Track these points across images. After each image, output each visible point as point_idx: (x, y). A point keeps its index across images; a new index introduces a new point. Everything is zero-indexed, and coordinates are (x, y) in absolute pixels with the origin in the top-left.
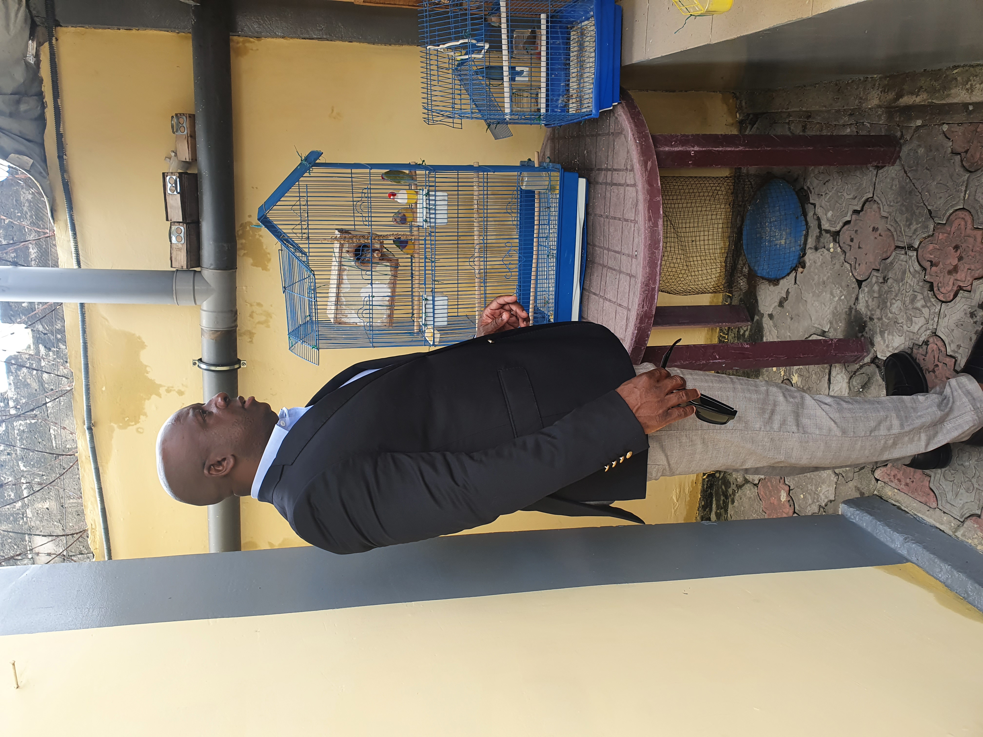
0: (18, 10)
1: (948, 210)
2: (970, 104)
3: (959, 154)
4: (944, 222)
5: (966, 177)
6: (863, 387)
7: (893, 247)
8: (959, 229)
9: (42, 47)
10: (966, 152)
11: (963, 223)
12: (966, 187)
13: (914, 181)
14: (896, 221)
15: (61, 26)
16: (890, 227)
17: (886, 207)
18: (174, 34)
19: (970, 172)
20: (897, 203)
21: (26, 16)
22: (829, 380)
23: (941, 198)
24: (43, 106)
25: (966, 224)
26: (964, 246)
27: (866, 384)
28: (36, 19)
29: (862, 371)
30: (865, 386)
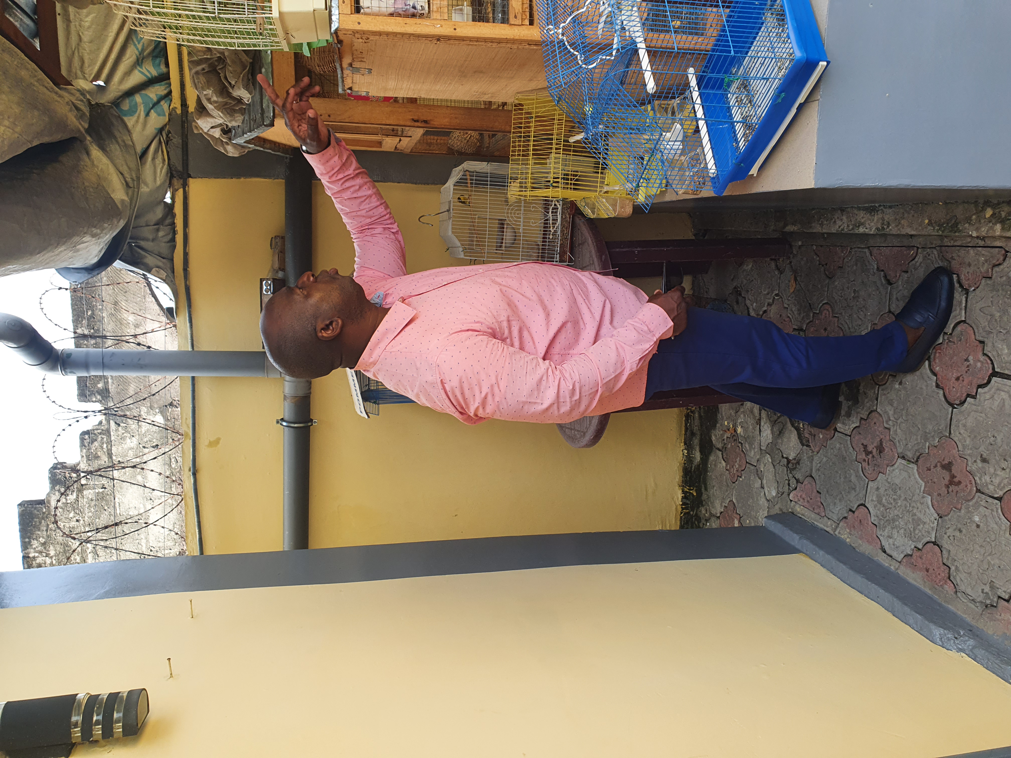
0: (163, 167)
1: (819, 304)
2: (825, 233)
3: (823, 266)
4: (818, 312)
5: (827, 282)
6: (780, 432)
7: (792, 330)
8: (826, 317)
9: (177, 192)
10: (826, 264)
11: (828, 313)
12: (828, 288)
13: (800, 283)
14: (792, 310)
15: (191, 177)
16: (789, 315)
17: (786, 301)
18: (270, 180)
19: (830, 278)
20: (792, 298)
21: (168, 172)
22: (760, 429)
23: (815, 295)
24: (174, 233)
25: (829, 314)
26: (829, 329)
27: (782, 430)
28: (174, 172)
29: (779, 420)
30: (781, 432)
